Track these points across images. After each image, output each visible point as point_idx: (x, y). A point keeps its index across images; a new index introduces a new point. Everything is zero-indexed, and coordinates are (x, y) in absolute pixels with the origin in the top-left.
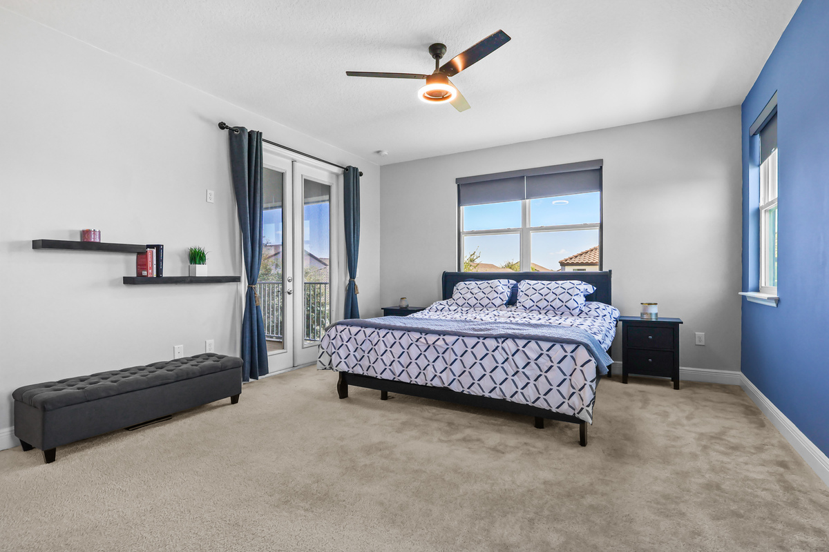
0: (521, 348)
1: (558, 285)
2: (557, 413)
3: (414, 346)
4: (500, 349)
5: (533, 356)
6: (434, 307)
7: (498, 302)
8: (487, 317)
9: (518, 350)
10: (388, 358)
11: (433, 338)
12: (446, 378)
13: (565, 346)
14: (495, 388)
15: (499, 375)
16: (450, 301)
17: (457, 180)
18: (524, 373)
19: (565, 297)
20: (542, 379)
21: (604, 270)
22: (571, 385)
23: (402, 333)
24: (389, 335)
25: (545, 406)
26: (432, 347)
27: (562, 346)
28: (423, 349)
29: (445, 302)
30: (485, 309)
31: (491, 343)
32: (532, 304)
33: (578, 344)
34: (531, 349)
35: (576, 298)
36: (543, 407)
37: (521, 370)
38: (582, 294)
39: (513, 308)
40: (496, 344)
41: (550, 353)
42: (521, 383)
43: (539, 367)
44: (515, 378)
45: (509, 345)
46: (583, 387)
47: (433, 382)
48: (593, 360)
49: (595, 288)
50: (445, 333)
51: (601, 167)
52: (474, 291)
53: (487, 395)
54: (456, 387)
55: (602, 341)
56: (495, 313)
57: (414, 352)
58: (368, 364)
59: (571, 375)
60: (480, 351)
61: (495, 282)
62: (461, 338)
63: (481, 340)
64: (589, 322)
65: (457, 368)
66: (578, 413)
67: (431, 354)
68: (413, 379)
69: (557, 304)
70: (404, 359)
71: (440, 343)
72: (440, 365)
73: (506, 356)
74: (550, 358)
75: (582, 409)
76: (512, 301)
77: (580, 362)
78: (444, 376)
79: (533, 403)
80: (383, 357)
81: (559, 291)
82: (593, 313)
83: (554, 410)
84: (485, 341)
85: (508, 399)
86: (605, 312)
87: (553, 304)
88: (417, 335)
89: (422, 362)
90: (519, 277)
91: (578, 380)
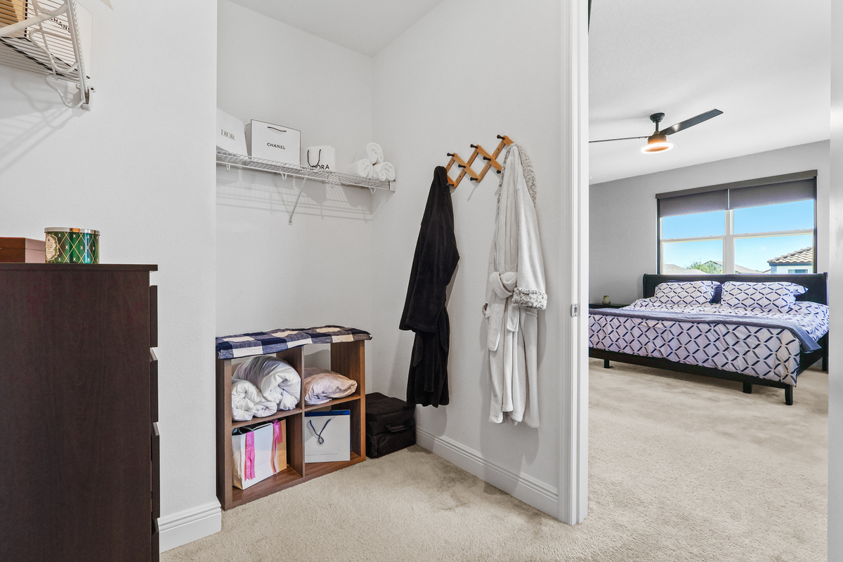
0: (731, 331)
1: (765, 286)
2: (764, 379)
3: (636, 329)
4: (712, 331)
5: (742, 336)
6: (639, 303)
7: (702, 300)
8: (693, 312)
9: (729, 332)
10: (614, 336)
11: (654, 322)
12: (665, 351)
13: (771, 330)
14: (708, 359)
15: (711, 350)
16: (653, 299)
17: (657, 196)
18: (733, 349)
19: (773, 297)
20: (751, 353)
21: (818, 273)
22: (777, 359)
23: (626, 319)
24: (615, 320)
25: (753, 373)
26: (652, 329)
27: (769, 330)
28: (644, 330)
29: (648, 300)
30: (689, 305)
31: (705, 327)
32: (737, 302)
33: (783, 328)
34: (741, 332)
35: (785, 297)
36: (751, 374)
37: (731, 347)
38: (792, 295)
39: (718, 305)
40: (709, 328)
41: (757, 334)
42: (731, 356)
43: (748, 345)
44: (726, 353)
45: (721, 329)
46: (788, 359)
47: (653, 354)
48: (797, 340)
49: (807, 289)
50: (663, 319)
51: (815, 178)
52: (677, 291)
53: (700, 364)
54: (673, 358)
55: (810, 332)
56: (700, 308)
57: (636, 332)
58: (597, 340)
59: (777, 351)
60: (694, 332)
61: (698, 283)
62: (677, 323)
63: (695, 325)
64: (799, 317)
65: (674, 344)
66: (784, 379)
67: (651, 334)
68: (636, 351)
69: (764, 302)
70: (628, 338)
71: (660, 326)
72: (659, 342)
73: (717, 337)
74: (758, 338)
75: (787, 375)
76: (716, 299)
77: (785, 341)
78: (663, 350)
79: (743, 371)
80: (610, 335)
81: (766, 291)
82: (804, 311)
83: (761, 377)
84: (699, 325)
85: (720, 368)
86: (817, 311)
87: (760, 302)
88: (639, 321)
89: (644, 340)
90: (723, 279)
91: (783, 354)
